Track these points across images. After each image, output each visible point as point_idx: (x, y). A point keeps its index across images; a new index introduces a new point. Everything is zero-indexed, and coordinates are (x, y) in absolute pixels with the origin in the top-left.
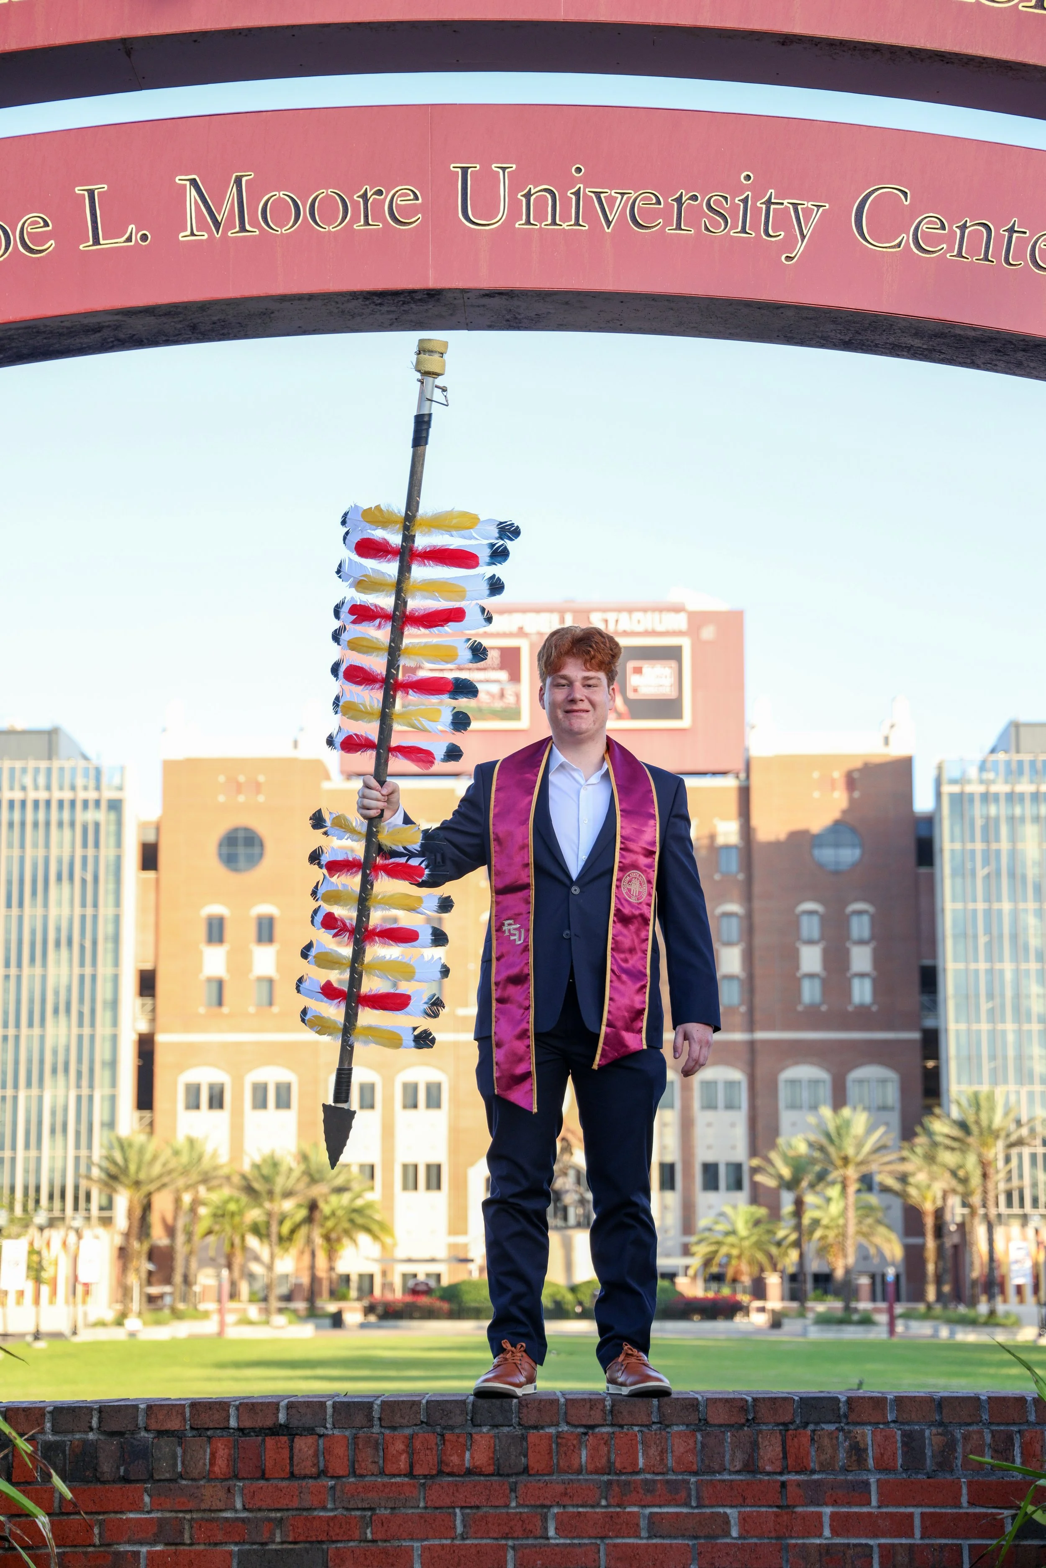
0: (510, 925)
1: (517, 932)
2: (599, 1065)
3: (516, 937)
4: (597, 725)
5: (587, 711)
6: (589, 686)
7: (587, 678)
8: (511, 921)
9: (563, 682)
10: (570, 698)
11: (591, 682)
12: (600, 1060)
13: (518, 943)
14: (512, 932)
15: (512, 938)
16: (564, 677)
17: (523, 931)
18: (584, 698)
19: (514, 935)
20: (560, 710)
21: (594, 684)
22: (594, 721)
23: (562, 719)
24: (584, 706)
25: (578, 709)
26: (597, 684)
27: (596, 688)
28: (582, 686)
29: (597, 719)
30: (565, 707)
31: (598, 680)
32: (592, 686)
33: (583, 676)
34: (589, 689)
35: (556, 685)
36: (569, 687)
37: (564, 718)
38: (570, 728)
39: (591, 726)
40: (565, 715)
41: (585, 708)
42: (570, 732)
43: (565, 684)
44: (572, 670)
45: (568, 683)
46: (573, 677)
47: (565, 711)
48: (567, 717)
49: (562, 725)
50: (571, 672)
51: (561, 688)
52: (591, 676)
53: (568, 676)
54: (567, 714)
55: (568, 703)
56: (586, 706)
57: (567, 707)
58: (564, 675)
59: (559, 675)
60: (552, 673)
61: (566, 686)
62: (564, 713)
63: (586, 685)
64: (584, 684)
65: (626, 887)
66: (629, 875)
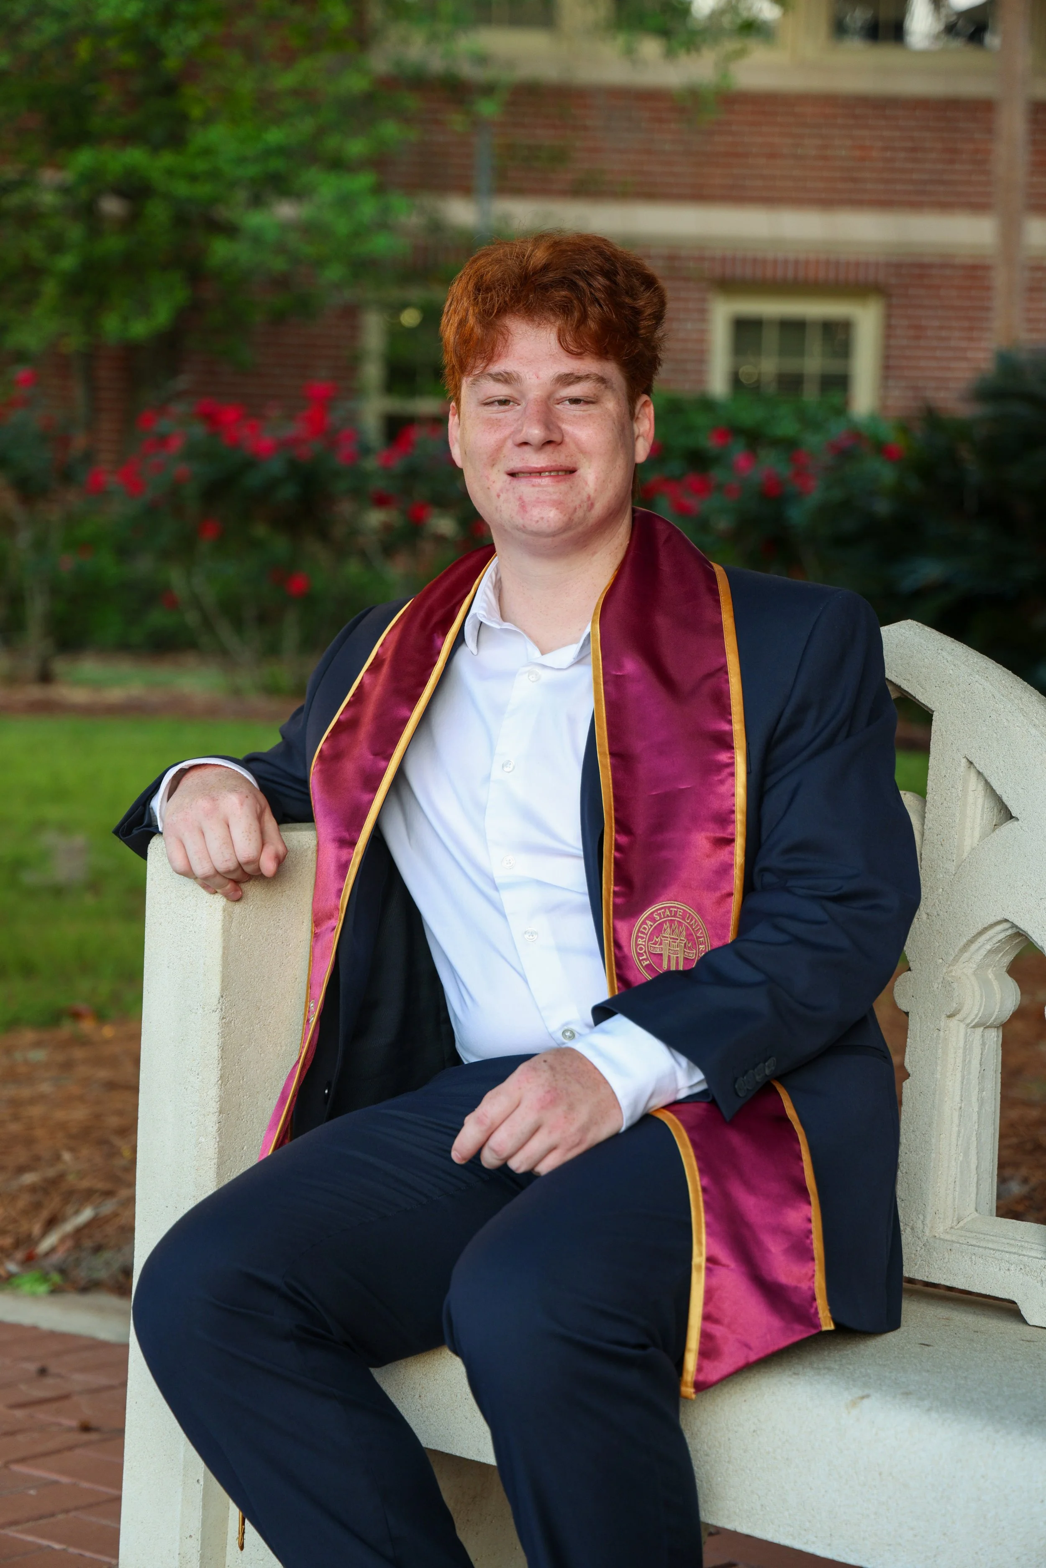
4: (598, 508)
5: (569, 471)
6: (575, 401)
7: (567, 379)
9: (500, 390)
10: (520, 438)
11: (576, 390)
16: (506, 379)
18: (556, 435)
20: (495, 470)
21: (587, 397)
22: (589, 498)
23: (501, 494)
24: (560, 458)
25: (542, 468)
26: (595, 395)
27: (591, 405)
28: (556, 402)
29: (596, 490)
30: (509, 461)
31: (599, 384)
32: (583, 400)
33: (557, 375)
34: (572, 409)
35: (485, 402)
36: (519, 405)
37: (507, 490)
38: (523, 519)
39: (580, 513)
40: (510, 483)
41: (562, 464)
42: (523, 529)
43: (508, 398)
44: (522, 359)
45: (516, 395)
46: (527, 377)
47: (510, 473)
48: (514, 489)
49: (501, 511)
50: (521, 365)
51: (496, 408)
52: (578, 373)
53: (515, 375)
54: (515, 482)
55: (517, 449)
56: (566, 457)
57: (512, 460)
58: (505, 373)
59: (490, 375)
60: (473, 367)
61: (511, 403)
62: (508, 478)
63: (565, 399)
64: (561, 396)
65: (645, 952)
66: (651, 918)
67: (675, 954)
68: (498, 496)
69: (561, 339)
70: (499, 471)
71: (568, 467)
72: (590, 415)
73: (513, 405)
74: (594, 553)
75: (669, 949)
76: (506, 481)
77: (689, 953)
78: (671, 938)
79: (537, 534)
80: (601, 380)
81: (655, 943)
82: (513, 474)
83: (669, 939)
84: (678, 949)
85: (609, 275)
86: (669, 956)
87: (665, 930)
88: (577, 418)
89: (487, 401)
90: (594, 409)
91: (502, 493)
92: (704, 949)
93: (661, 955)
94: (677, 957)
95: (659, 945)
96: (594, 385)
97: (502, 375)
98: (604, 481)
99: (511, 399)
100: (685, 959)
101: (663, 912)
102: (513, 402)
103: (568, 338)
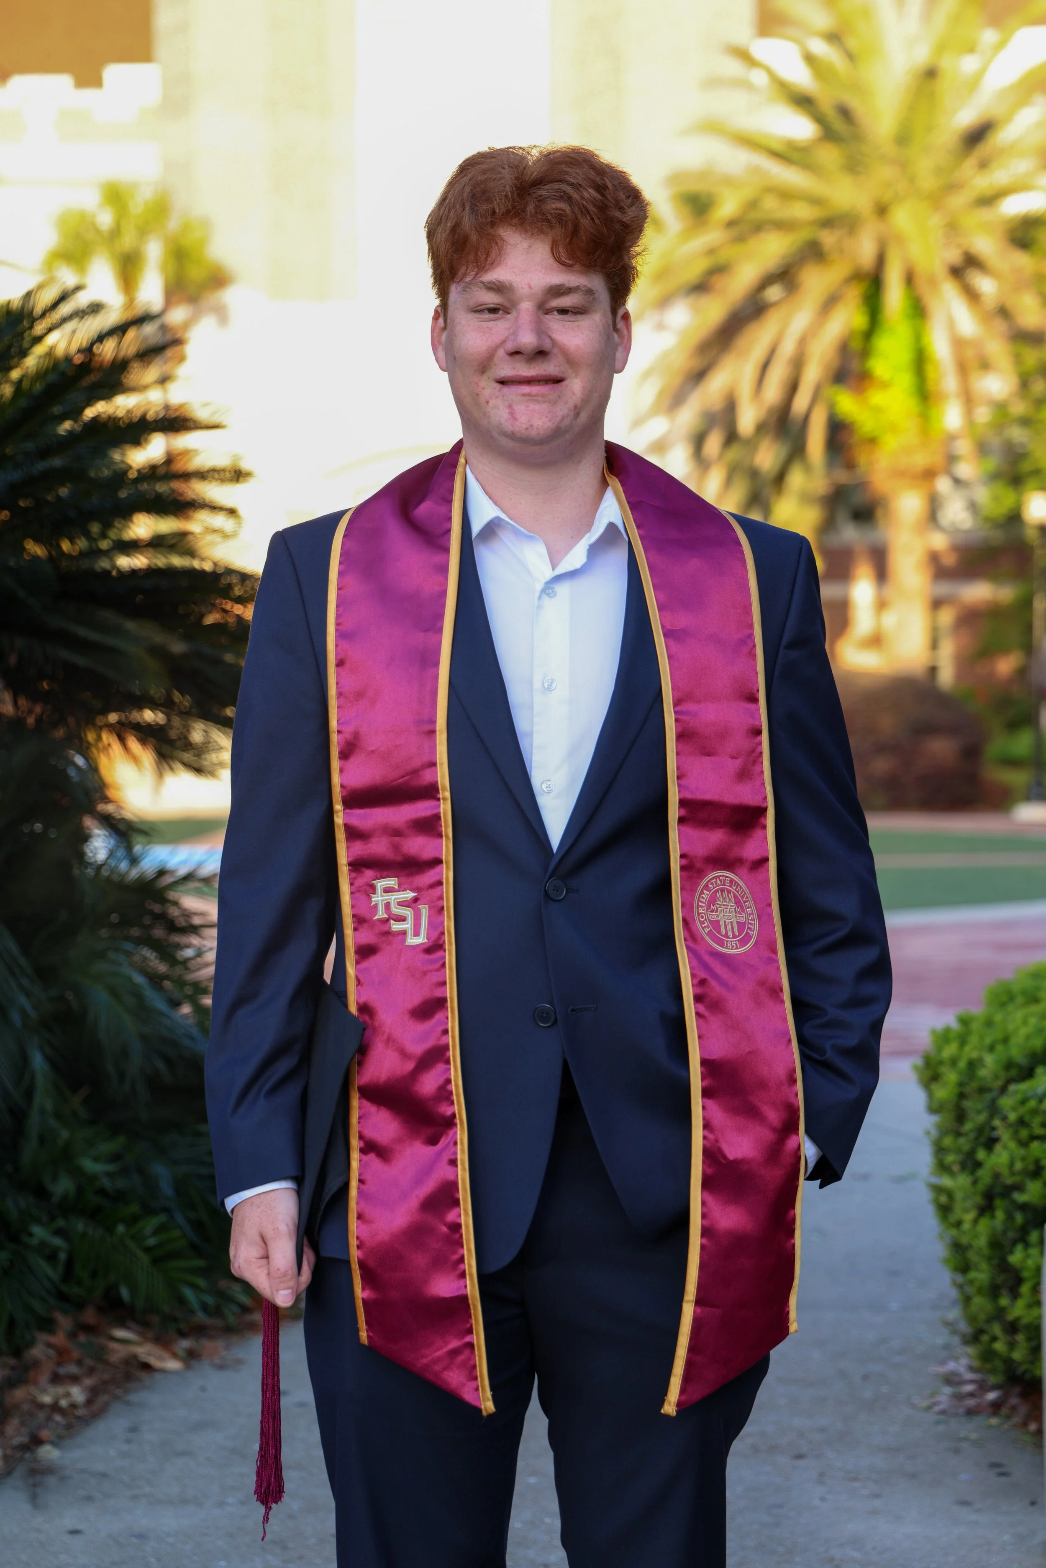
0: (387, 890)
1: (408, 913)
2: (679, 1404)
3: (407, 926)
4: (584, 416)
5: (557, 381)
6: (563, 311)
7: (557, 291)
8: (392, 882)
9: (491, 299)
10: (510, 346)
11: (565, 301)
12: (683, 1391)
13: (412, 941)
14: (396, 910)
15: (396, 926)
16: (498, 288)
17: (424, 910)
18: (547, 345)
19: (402, 919)
20: (485, 377)
21: (576, 308)
22: (576, 407)
23: (490, 400)
24: (549, 368)
25: (532, 377)
26: (583, 306)
27: (579, 317)
28: (545, 312)
29: (582, 400)
30: (500, 370)
31: (587, 296)
32: (571, 311)
33: (548, 286)
34: (562, 319)
35: (475, 309)
36: (509, 313)
37: (497, 397)
38: (512, 426)
39: (567, 422)
40: (500, 391)
41: (551, 373)
42: (512, 436)
43: (499, 307)
44: (514, 268)
45: (507, 304)
46: (520, 287)
47: (499, 380)
48: (503, 396)
49: (489, 417)
50: (513, 274)
51: (487, 316)
52: (569, 284)
53: (507, 284)
54: (506, 390)
55: (507, 357)
56: (555, 366)
57: (503, 368)
58: (497, 281)
59: (482, 282)
60: (465, 275)
61: (501, 312)
62: (498, 386)
63: (555, 309)
64: (551, 306)
65: (706, 919)
66: (706, 887)
67: (729, 919)
68: (487, 402)
69: (554, 251)
70: (489, 378)
71: (557, 376)
72: (578, 326)
73: (504, 314)
74: (580, 462)
75: (724, 916)
76: (495, 388)
77: (740, 917)
78: (724, 905)
79: (525, 440)
80: (590, 292)
81: (713, 911)
82: (502, 382)
83: (722, 906)
84: (731, 914)
85: (601, 189)
86: (725, 922)
87: (718, 898)
88: (566, 329)
89: (477, 308)
90: (582, 320)
91: (492, 399)
92: (751, 912)
93: (718, 921)
94: (731, 922)
95: (716, 912)
96: (583, 296)
97: (495, 284)
98: (590, 391)
99: (502, 308)
100: (738, 923)
101: (715, 881)
102: (503, 310)
103: (561, 250)
